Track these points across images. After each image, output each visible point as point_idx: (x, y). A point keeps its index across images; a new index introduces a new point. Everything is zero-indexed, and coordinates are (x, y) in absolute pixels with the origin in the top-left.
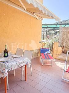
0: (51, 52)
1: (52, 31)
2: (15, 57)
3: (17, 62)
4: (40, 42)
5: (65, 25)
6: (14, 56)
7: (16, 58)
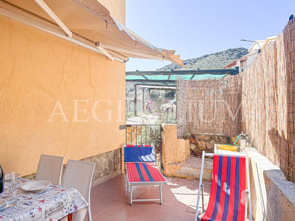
0: (158, 155)
1: (159, 89)
2: (29, 192)
3: (35, 211)
4: (121, 128)
5: (191, 76)
6: (27, 186)
7: (34, 192)
